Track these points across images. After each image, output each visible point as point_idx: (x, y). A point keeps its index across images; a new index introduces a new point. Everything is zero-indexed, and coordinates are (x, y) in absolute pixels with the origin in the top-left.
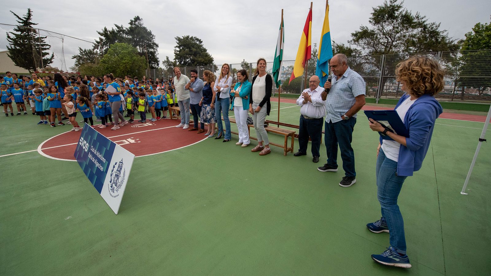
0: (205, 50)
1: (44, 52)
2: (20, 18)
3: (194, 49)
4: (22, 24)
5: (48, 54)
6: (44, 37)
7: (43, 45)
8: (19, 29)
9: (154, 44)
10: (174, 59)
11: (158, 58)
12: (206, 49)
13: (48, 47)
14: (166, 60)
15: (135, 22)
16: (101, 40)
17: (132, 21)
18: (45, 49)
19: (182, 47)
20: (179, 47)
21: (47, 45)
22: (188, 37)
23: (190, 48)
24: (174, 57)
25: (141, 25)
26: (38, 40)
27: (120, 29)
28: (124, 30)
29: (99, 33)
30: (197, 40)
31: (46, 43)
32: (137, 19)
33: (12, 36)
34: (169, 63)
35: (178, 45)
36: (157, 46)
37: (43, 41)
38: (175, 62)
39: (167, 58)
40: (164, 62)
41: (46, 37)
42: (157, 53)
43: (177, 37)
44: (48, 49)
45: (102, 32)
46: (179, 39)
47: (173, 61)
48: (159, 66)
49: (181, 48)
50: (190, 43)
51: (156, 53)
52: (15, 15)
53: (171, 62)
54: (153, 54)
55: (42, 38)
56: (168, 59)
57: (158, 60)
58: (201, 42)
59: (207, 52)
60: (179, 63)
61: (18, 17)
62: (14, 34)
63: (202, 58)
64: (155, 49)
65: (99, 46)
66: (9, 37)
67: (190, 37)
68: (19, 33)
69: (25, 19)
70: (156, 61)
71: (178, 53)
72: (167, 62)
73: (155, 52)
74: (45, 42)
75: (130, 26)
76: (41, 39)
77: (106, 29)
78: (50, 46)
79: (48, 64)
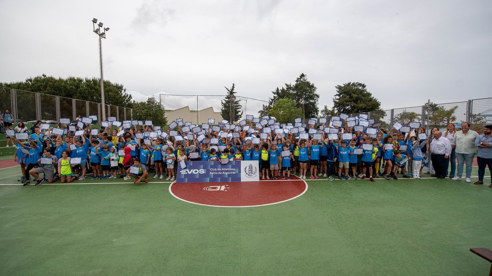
0: (369, 94)
1: (238, 110)
2: (229, 90)
3: (355, 95)
4: (229, 94)
5: (240, 111)
7: (238, 106)
8: (228, 98)
9: (315, 95)
10: (333, 108)
11: (318, 108)
12: (371, 93)
13: (240, 107)
14: (324, 109)
15: (300, 79)
16: (274, 97)
17: (298, 79)
19: (343, 94)
20: (339, 95)
21: (240, 106)
22: (349, 84)
23: (350, 95)
24: (333, 106)
25: (305, 81)
26: (236, 103)
27: (289, 87)
28: (292, 87)
29: (273, 93)
30: (360, 85)
32: (303, 75)
33: (224, 102)
34: (327, 112)
35: (338, 93)
36: (318, 96)
37: (238, 104)
38: (334, 110)
39: (326, 107)
40: (322, 111)
41: (240, 101)
42: (317, 103)
43: (338, 86)
44: (240, 108)
45: (275, 91)
46: (339, 87)
47: (331, 109)
48: (318, 115)
49: (341, 96)
50: (351, 90)
52: (227, 89)
53: (330, 111)
54: (313, 104)
55: (238, 101)
57: (318, 110)
58: (364, 86)
59: (372, 96)
60: (337, 111)
61: (228, 90)
62: (225, 100)
63: (364, 103)
64: (316, 100)
65: (273, 102)
66: (222, 103)
67: (351, 84)
68: (227, 100)
69: (231, 91)
70: (316, 111)
71: (338, 101)
72: (325, 111)
73: (315, 103)
75: (296, 83)
77: (278, 89)
78: (241, 106)
79: (239, 119)
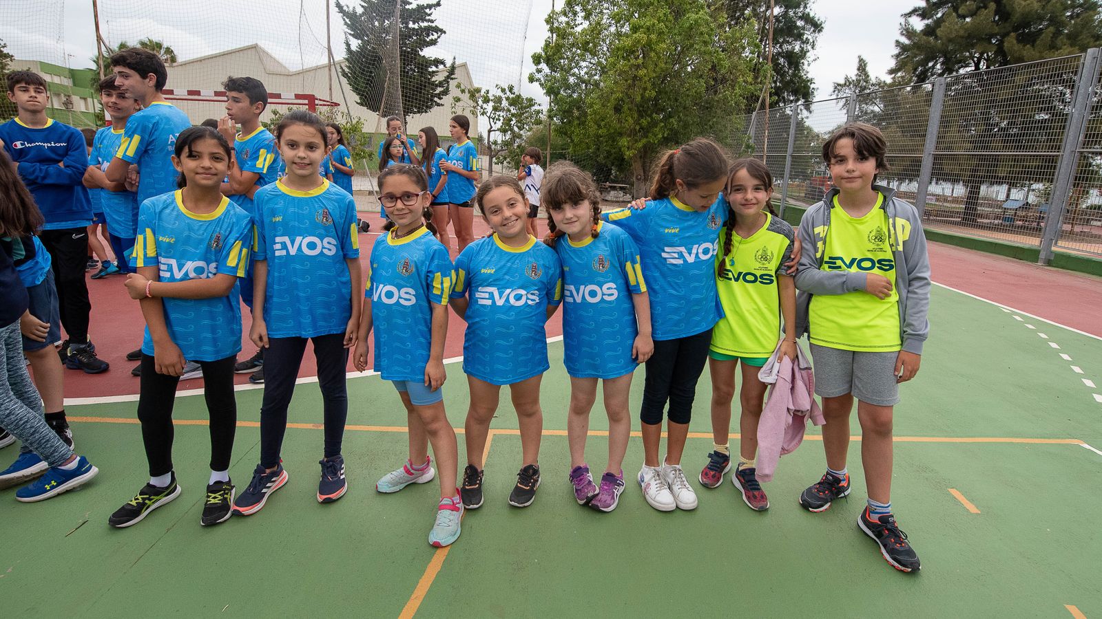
5: (441, 62)
7: (429, 30)
9: (807, 18)
10: (891, 72)
11: (811, 81)
14: (853, 74)
19: (947, 7)
20: (926, 14)
21: (436, 29)
24: (892, 64)
31: (433, 25)
33: (355, 8)
34: (862, 90)
36: (817, 27)
37: (427, 18)
38: (898, 85)
39: (862, 67)
40: (838, 87)
42: (811, 55)
47: (888, 79)
48: (812, 109)
51: (808, 54)
53: (881, 84)
54: (795, 60)
55: (430, 7)
56: (864, 70)
57: (812, 86)
60: (909, 87)
64: (807, 41)
70: (803, 91)
72: (856, 83)
73: (803, 54)
74: (430, 21)
76: (427, 11)
78: (445, 33)
79: (436, 99)
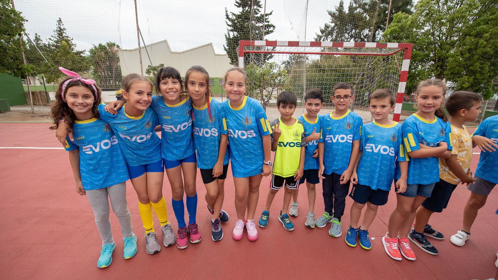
6: (269, 13)
13: (271, 29)
16: (327, 27)
18: (268, 33)
26: (260, 19)
29: (330, 14)
41: (271, 14)
44: (272, 32)
68: (240, 9)
74: (268, 22)
76: (265, 17)
78: (274, 27)
